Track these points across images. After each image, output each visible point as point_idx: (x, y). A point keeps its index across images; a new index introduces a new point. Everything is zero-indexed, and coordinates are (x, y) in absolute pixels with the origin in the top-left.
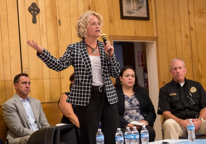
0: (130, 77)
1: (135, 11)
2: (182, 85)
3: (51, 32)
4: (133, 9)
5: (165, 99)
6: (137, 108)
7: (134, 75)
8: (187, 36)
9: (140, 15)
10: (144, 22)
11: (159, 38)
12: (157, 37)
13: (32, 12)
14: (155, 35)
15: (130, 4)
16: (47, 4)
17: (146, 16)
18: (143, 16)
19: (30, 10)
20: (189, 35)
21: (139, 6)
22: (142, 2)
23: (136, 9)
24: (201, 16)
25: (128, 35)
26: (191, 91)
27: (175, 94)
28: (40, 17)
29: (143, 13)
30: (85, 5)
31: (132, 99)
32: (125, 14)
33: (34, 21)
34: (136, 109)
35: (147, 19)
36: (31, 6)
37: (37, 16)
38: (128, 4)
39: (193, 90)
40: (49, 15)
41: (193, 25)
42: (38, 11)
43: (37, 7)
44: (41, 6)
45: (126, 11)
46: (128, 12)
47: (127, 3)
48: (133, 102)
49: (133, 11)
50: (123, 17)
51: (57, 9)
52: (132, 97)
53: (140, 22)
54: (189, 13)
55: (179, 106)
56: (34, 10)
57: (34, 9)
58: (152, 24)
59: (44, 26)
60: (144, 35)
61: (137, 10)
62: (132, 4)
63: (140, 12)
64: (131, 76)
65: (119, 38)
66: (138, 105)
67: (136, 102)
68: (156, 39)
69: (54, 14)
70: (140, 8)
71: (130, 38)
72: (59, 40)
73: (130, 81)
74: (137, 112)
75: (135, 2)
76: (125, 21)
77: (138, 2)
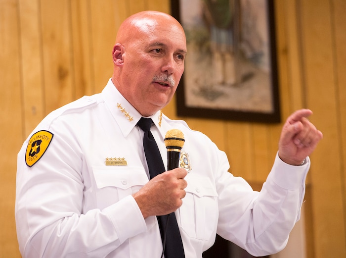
1: (227, 90)
4: (223, 83)
9: (247, 105)
10: (261, 132)
15: (210, 64)
17: (267, 107)
21: (245, 69)
22: (256, 58)
23: (231, 80)
29: (256, 97)
32: (193, 100)
35: (273, 118)
45: (197, 89)
46: (205, 92)
49: (221, 89)
53: (245, 131)
61: (235, 85)
62: (218, 64)
70: (247, 78)
75: (228, 57)
77: (240, 55)
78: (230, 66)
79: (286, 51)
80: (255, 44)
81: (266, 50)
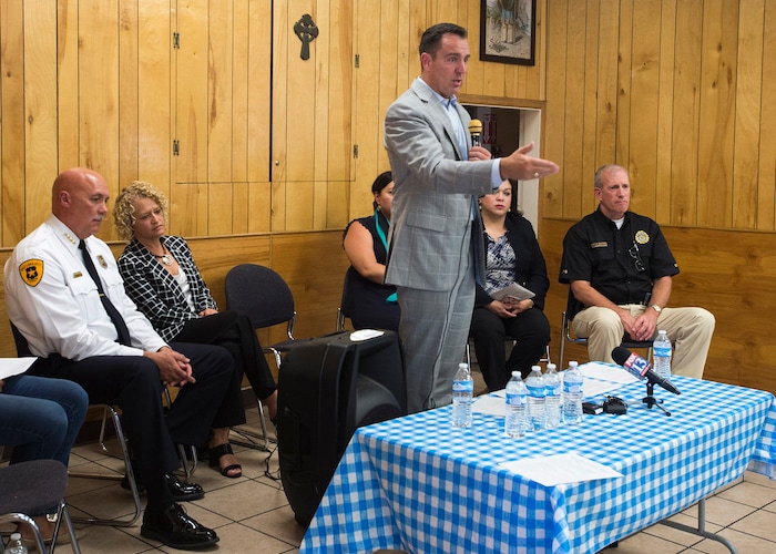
0: (501, 196)
1: (507, 45)
2: (619, 224)
3: (338, 81)
4: (506, 42)
5: (581, 254)
6: (510, 266)
7: (510, 191)
8: (609, 106)
9: (519, 56)
10: (523, 69)
11: (548, 104)
12: (545, 101)
13: (302, 34)
14: (542, 98)
16: (335, 18)
17: (528, 57)
18: (523, 57)
19: (297, 30)
20: (614, 103)
21: (518, 35)
22: (524, 26)
23: (510, 40)
24: (644, 69)
25: (491, 95)
26: (637, 239)
27: (605, 244)
28: (319, 46)
29: (522, 50)
30: (412, 26)
31: (501, 246)
32: (489, 51)
33: (305, 55)
34: (509, 269)
35: (530, 62)
36: (301, 21)
37: (311, 45)
38: (497, 30)
39: (642, 237)
40: (336, 43)
41: (625, 86)
42: (315, 33)
43: (312, 24)
44: (320, 22)
45: (492, 44)
46: (499, 48)
47: (494, 28)
48: (503, 253)
49: (505, 45)
50: (484, 57)
51: (355, 32)
52: (501, 242)
53: (515, 69)
54: (619, 58)
55: (614, 272)
56: (306, 32)
57: (306, 29)
58: (538, 74)
59: (325, 67)
60: (522, 96)
61: (512, 43)
62: (504, 30)
63: (518, 47)
64: (501, 193)
65: (473, 101)
66: (512, 261)
67: (508, 253)
68: (542, 104)
69: (347, 43)
70: (518, 39)
71: (494, 102)
72: (354, 98)
73: (500, 203)
74: (509, 275)
75: (509, 26)
76: (487, 64)
77: (516, 26)
78: (510, 31)
79: (539, 24)
80: (524, 20)
81: (530, 23)
